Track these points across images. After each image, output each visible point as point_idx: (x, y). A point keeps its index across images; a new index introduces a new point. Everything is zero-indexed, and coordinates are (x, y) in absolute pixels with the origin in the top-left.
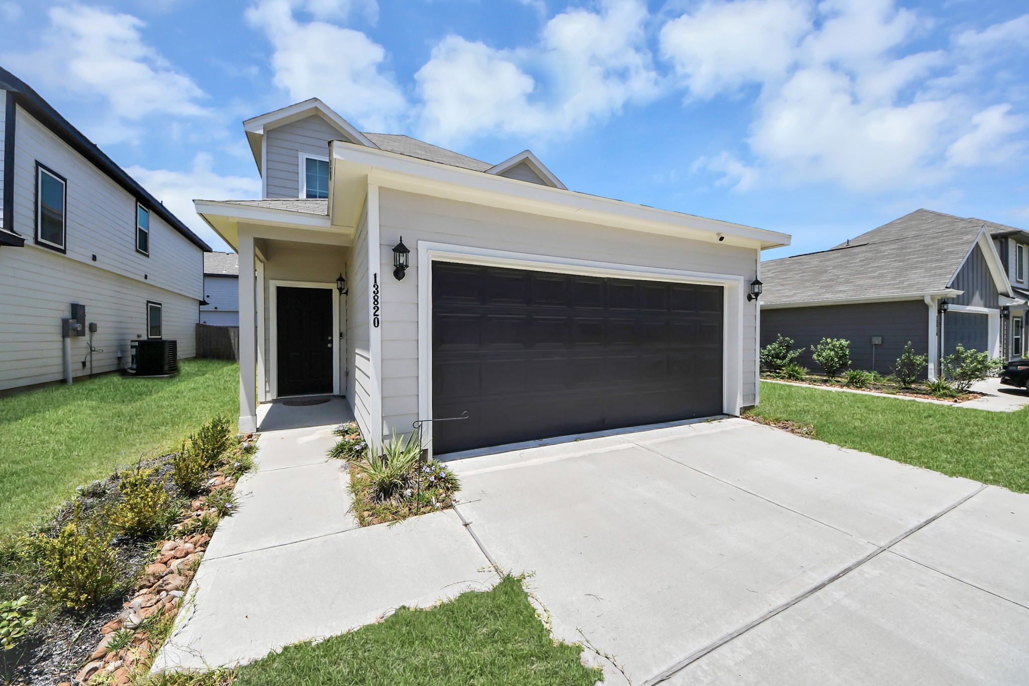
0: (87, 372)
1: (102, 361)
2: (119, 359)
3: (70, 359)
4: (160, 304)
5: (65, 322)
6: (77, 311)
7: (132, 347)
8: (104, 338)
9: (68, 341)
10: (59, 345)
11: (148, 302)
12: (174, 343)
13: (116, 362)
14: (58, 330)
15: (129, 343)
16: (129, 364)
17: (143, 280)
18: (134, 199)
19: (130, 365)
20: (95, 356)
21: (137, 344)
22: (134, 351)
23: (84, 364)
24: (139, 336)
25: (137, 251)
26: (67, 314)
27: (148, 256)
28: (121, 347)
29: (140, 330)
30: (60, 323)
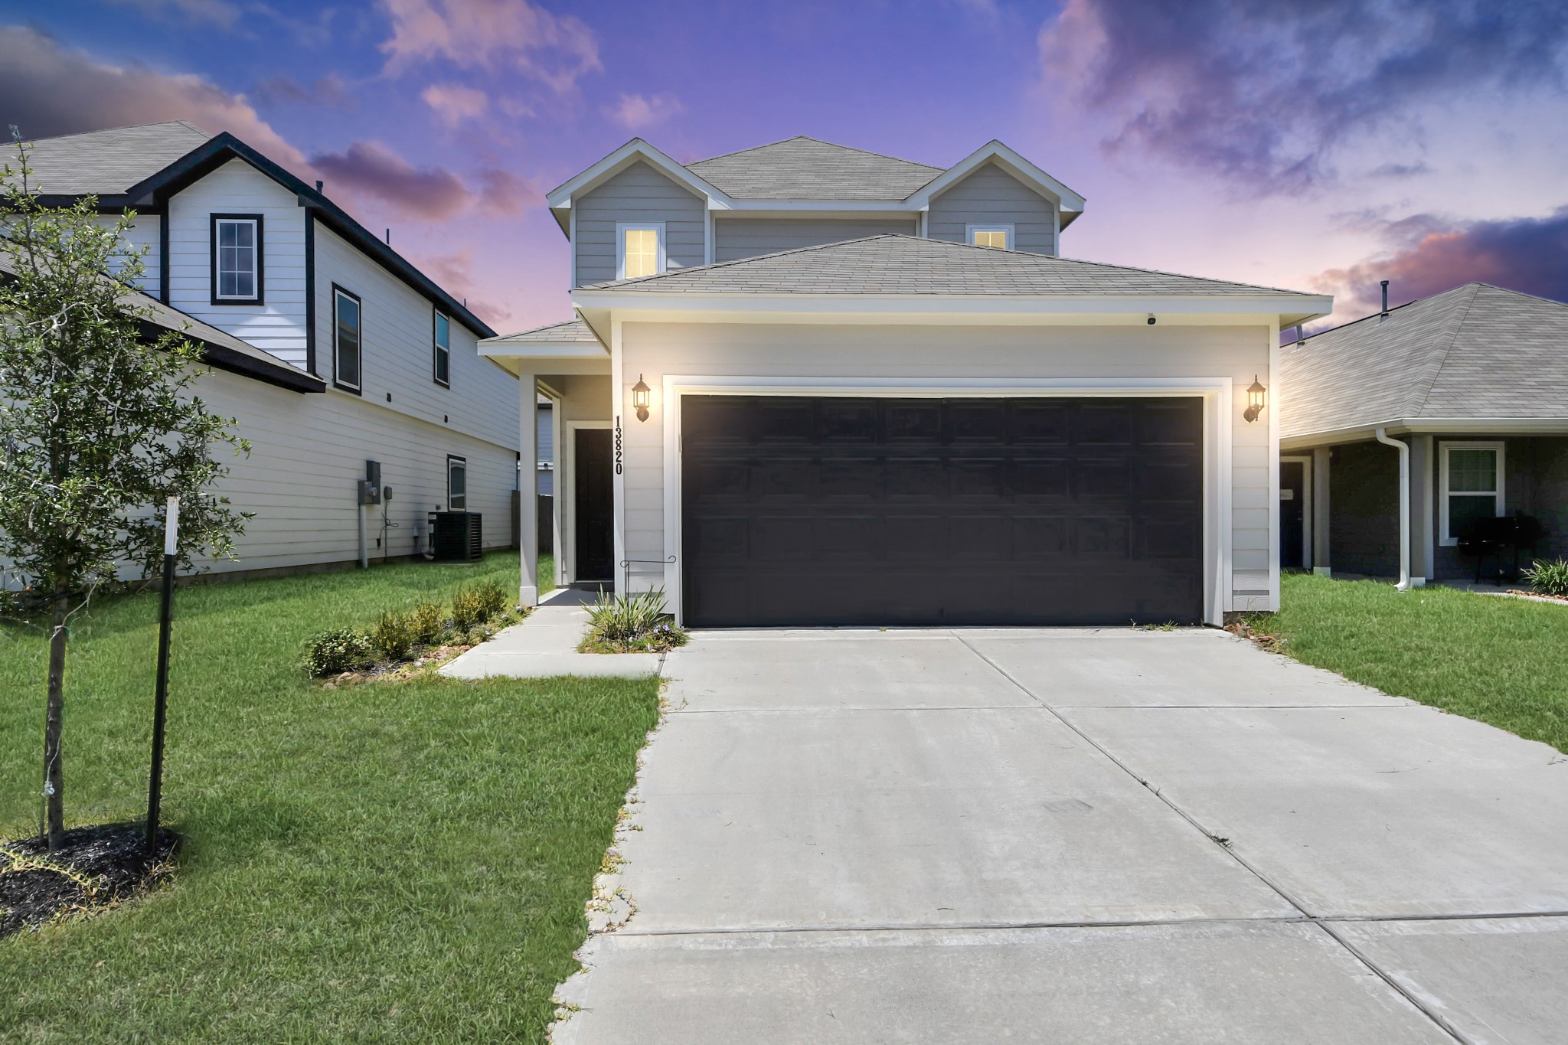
0: (381, 554)
1: (398, 542)
2: (416, 538)
3: (366, 535)
4: (464, 460)
5: (360, 483)
6: (372, 469)
7: (431, 522)
8: (398, 508)
9: (364, 508)
10: (354, 515)
11: (449, 456)
12: (479, 516)
13: (411, 542)
14: (355, 495)
15: (426, 517)
16: (426, 547)
17: (442, 423)
18: (430, 305)
19: (427, 549)
20: (391, 533)
21: (434, 517)
22: (431, 528)
23: (379, 541)
24: (438, 507)
25: (436, 382)
26: (363, 475)
27: (448, 387)
28: (418, 523)
29: (439, 499)
30: (355, 486)
